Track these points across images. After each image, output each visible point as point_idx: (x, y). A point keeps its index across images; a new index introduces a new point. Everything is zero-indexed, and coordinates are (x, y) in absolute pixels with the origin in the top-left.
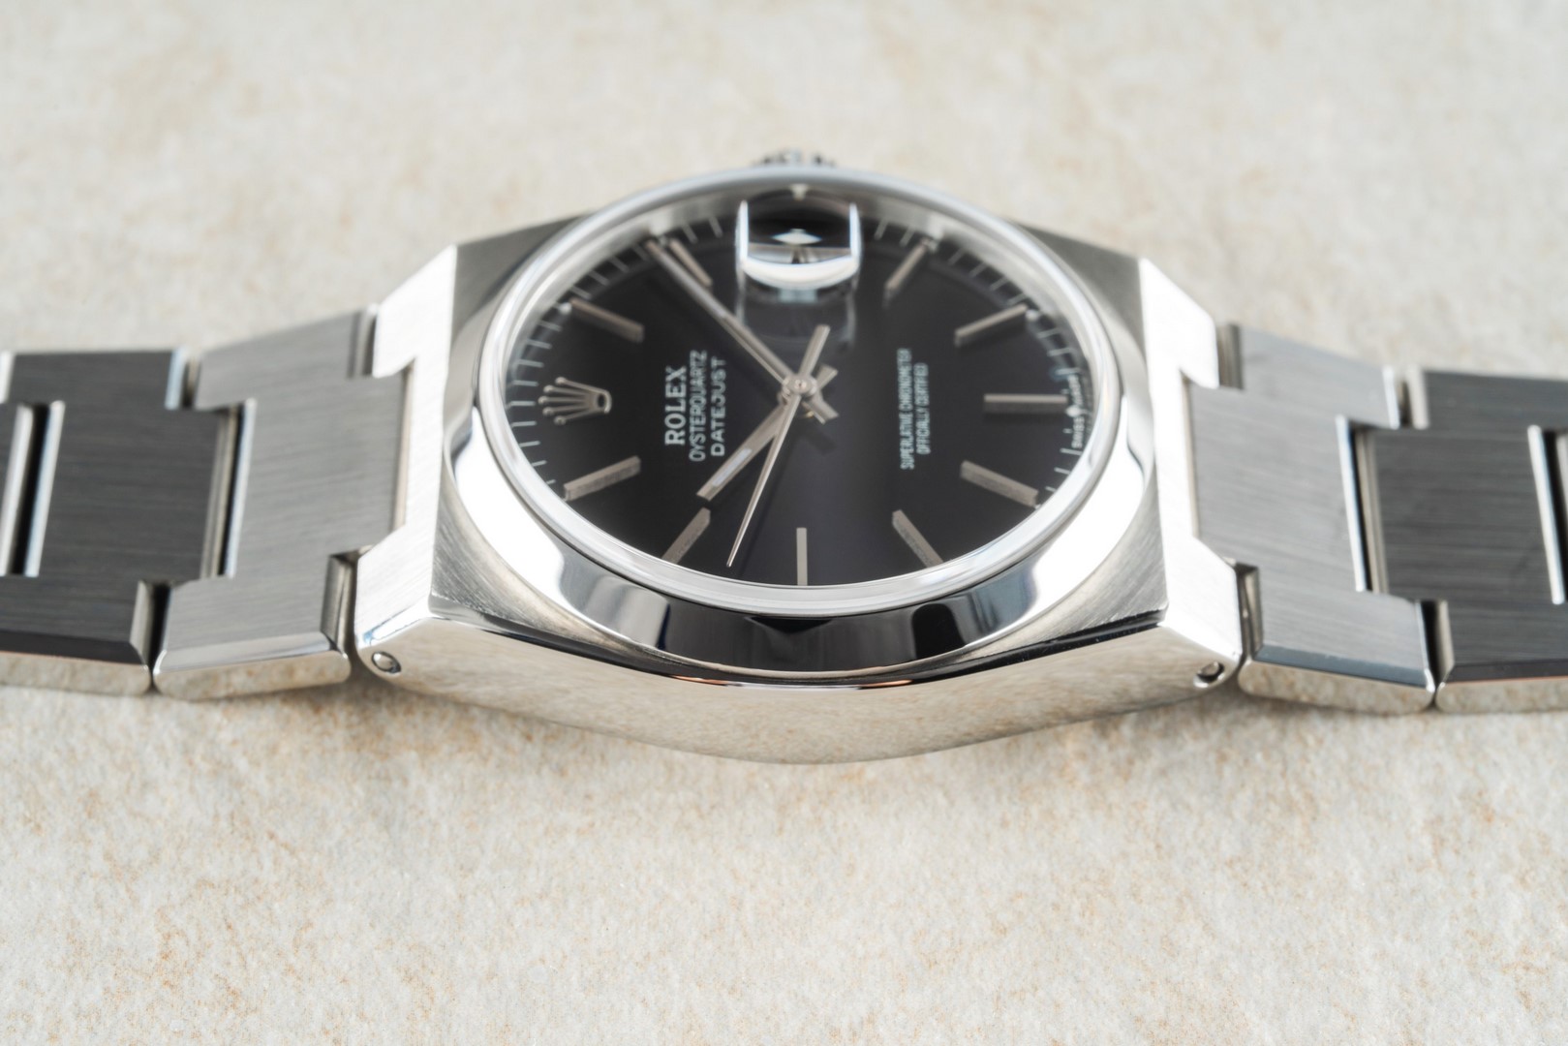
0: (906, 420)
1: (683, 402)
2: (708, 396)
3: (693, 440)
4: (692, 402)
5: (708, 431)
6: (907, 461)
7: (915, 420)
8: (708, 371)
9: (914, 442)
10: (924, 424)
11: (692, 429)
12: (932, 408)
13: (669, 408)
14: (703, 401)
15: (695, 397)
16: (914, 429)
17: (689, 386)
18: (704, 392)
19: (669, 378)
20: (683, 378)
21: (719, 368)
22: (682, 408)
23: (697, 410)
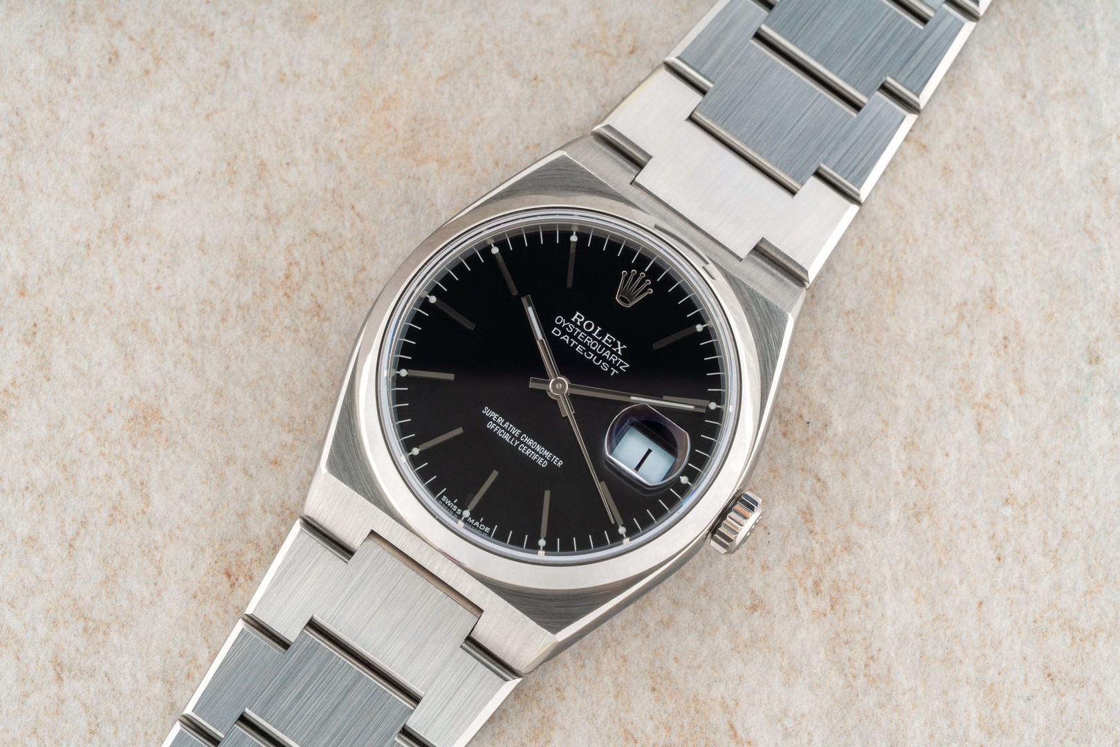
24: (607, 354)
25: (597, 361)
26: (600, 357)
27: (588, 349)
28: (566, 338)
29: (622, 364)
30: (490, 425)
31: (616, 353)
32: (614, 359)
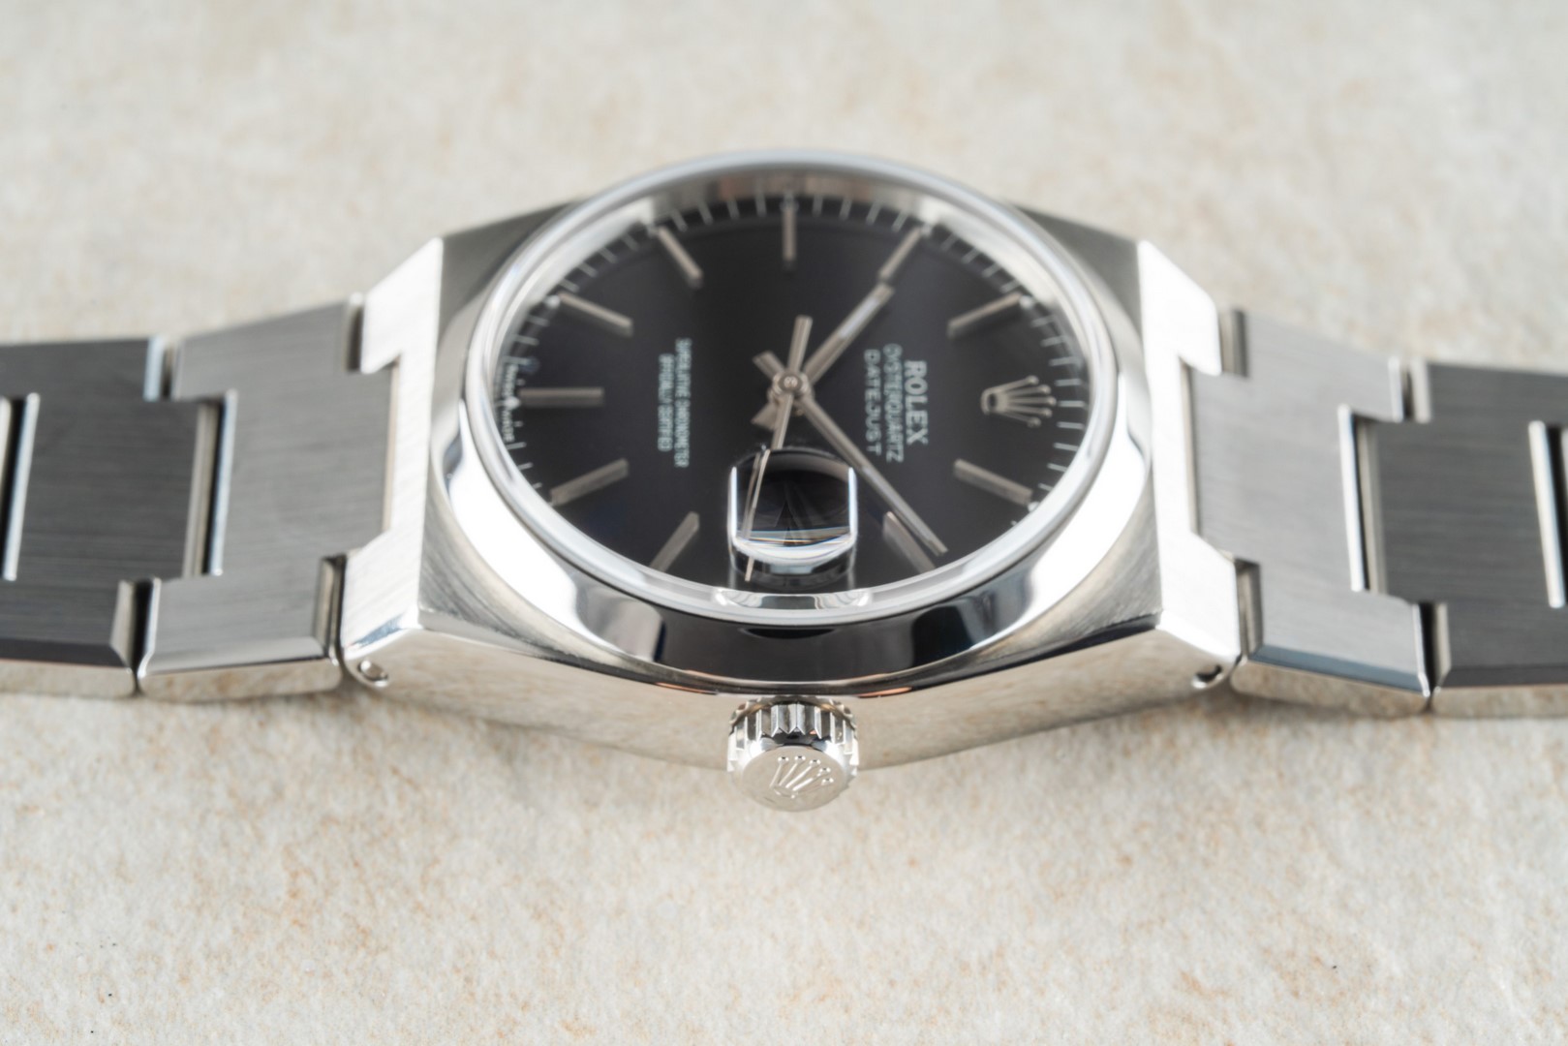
0: (683, 390)
1: (909, 405)
2: (883, 413)
3: (897, 367)
4: (899, 407)
5: (883, 377)
6: (684, 348)
7: (674, 391)
8: (884, 440)
9: (676, 368)
10: (665, 385)
11: (898, 378)
12: (656, 403)
13: (923, 400)
14: (888, 407)
15: (897, 412)
16: (675, 382)
17: (903, 423)
18: (889, 417)
19: (924, 432)
20: (909, 431)
21: (873, 444)
22: (910, 400)
23: (894, 398)
24: (894, 428)
25: (874, 422)
26: (883, 423)
27: (882, 402)
28: (873, 372)
29: (896, 452)
30: (666, 361)
31: (905, 436)
32: (895, 437)
